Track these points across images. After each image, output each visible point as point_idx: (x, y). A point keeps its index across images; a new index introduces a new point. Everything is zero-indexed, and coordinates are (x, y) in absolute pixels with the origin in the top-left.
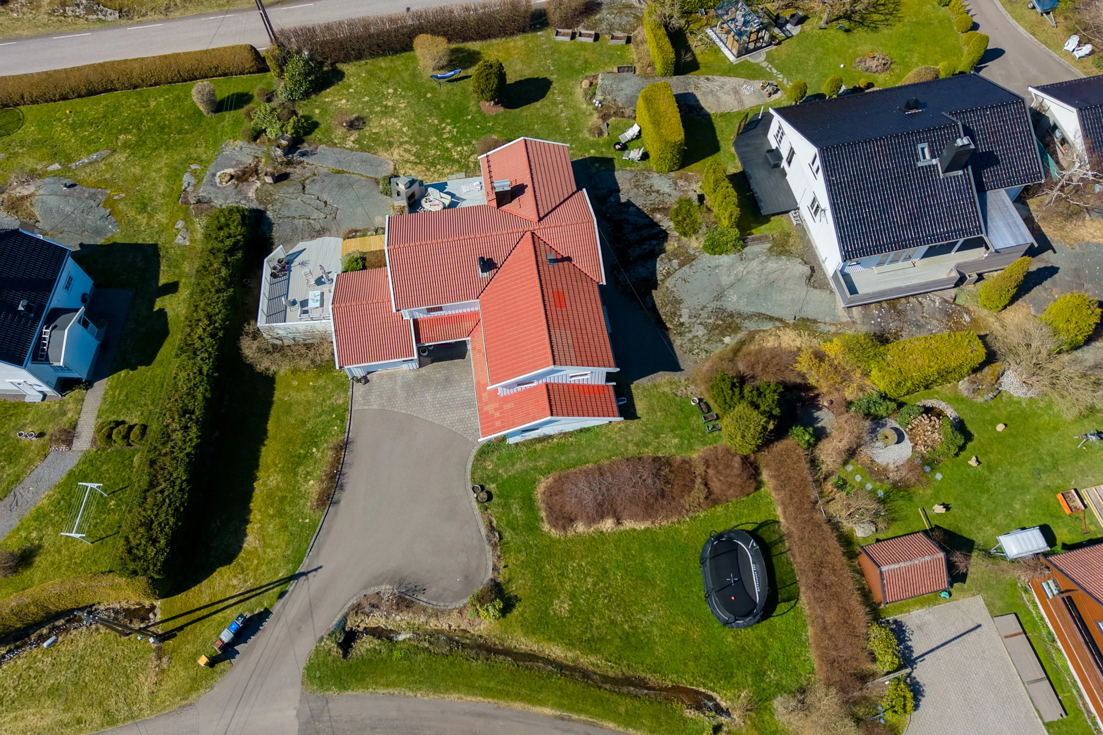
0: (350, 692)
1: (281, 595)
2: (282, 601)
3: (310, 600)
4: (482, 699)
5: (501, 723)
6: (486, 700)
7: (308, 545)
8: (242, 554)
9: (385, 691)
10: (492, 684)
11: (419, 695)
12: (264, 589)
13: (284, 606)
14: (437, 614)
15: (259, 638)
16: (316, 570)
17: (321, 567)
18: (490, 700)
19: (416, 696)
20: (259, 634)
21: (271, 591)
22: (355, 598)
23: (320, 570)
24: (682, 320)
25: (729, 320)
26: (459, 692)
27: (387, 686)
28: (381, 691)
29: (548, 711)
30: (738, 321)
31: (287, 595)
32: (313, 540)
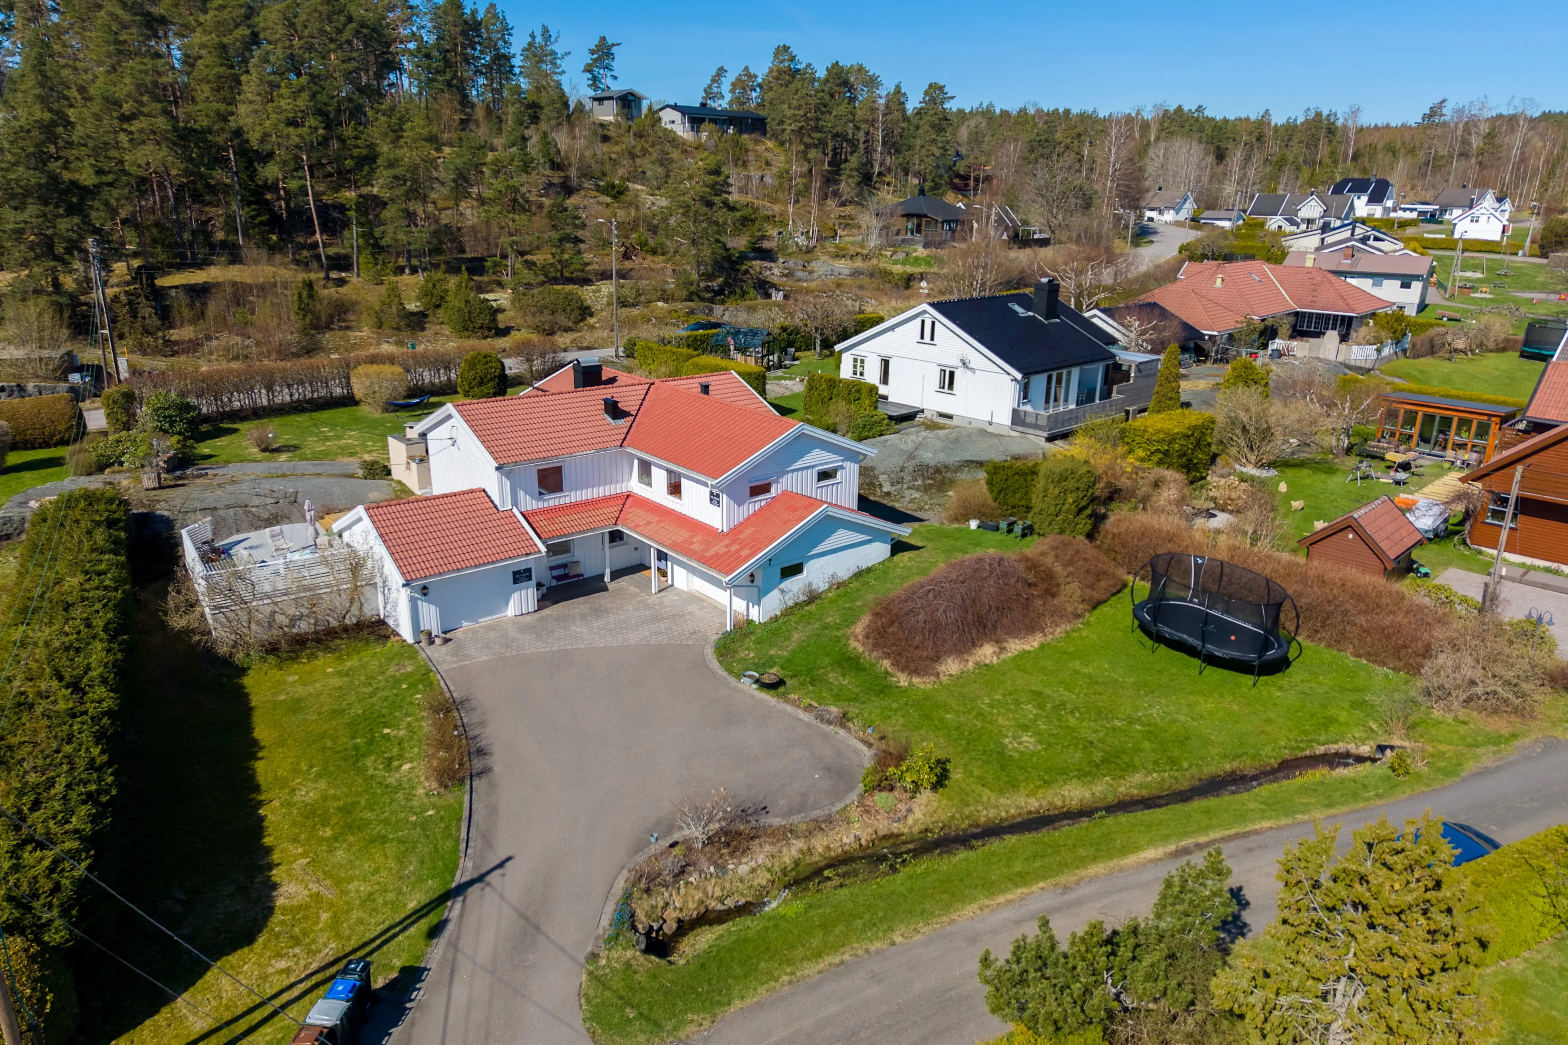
0: (737, 1004)
1: (434, 932)
2: (441, 943)
3: (517, 911)
4: (1024, 890)
5: (1098, 905)
6: (1034, 888)
7: (457, 841)
8: (278, 917)
9: (820, 966)
10: (1018, 867)
11: (898, 939)
12: (378, 942)
13: (454, 945)
14: (819, 826)
15: (412, 1024)
16: (501, 865)
17: (509, 859)
18: (1041, 884)
19: (893, 944)
20: (408, 1018)
21: (400, 937)
22: (625, 873)
23: (509, 864)
24: (885, 490)
25: (939, 477)
26: (974, 899)
27: (818, 955)
28: (810, 969)
29: (1150, 853)
30: (949, 475)
31: (450, 927)
32: (464, 830)
